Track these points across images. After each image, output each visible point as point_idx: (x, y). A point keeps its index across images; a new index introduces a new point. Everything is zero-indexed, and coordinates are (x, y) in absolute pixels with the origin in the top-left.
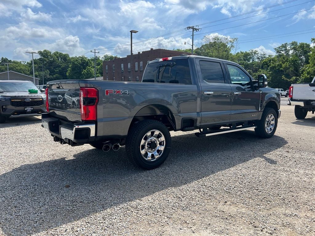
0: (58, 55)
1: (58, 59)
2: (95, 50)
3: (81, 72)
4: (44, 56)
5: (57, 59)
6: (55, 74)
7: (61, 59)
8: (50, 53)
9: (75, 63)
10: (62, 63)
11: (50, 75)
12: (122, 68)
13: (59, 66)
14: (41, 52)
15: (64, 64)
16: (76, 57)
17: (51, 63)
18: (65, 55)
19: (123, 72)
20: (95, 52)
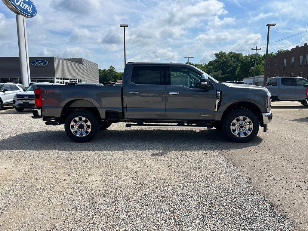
0: (232, 55)
1: (232, 59)
2: (256, 47)
3: (249, 69)
4: (219, 58)
5: (230, 59)
6: (226, 74)
7: (234, 59)
8: (225, 54)
9: (244, 61)
10: (234, 63)
11: (222, 75)
12: (285, 64)
13: (231, 66)
14: (217, 54)
15: (236, 64)
16: (250, 55)
17: (224, 63)
18: (238, 54)
19: (285, 68)
20: (256, 50)
